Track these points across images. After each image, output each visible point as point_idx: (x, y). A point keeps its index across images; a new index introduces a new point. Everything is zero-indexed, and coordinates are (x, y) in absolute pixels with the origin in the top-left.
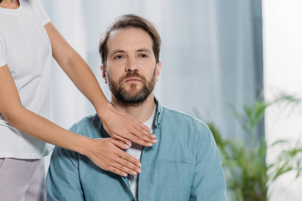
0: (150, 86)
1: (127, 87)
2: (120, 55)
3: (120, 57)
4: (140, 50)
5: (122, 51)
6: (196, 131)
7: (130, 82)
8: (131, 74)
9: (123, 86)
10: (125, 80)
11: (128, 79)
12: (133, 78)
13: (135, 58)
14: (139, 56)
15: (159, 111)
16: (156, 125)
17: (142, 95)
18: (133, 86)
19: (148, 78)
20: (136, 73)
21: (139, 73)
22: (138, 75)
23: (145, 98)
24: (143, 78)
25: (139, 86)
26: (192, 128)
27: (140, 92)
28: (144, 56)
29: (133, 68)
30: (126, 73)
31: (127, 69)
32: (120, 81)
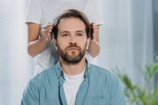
0: (83, 53)
1: (70, 53)
2: (66, 34)
3: (66, 35)
5: (67, 32)
6: (110, 79)
7: (71, 51)
8: (73, 45)
9: (67, 53)
10: (69, 49)
11: (70, 48)
12: (73, 48)
13: (75, 36)
14: (77, 35)
15: (88, 67)
16: (86, 75)
17: (79, 58)
18: (73, 53)
19: (83, 48)
20: (75, 45)
21: (77, 45)
22: (76, 46)
23: (80, 60)
24: (80, 48)
25: (77, 53)
27: (77, 56)
28: (80, 35)
29: (73, 42)
30: (69, 45)
31: (70, 43)
32: (66, 49)
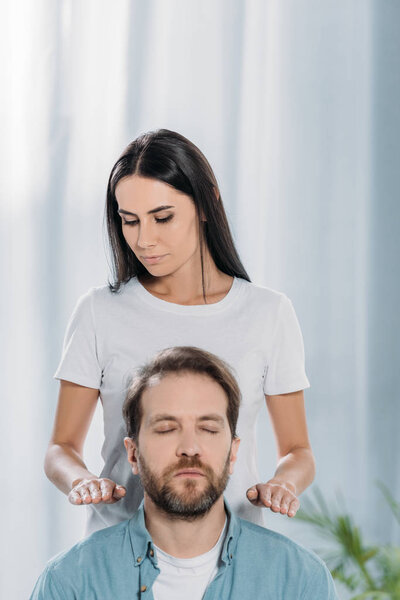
0: (220, 485)
1: (178, 486)
2: (170, 425)
4: (205, 418)
5: (171, 418)
7: (184, 478)
8: (188, 461)
9: (171, 484)
10: (175, 473)
11: (180, 471)
12: (191, 469)
13: (196, 432)
15: (231, 534)
16: (224, 558)
17: (205, 502)
18: (189, 485)
19: (218, 471)
20: (196, 460)
21: (203, 459)
22: (200, 465)
24: (209, 470)
25: (201, 486)
26: (293, 565)
29: (191, 452)
30: (177, 460)
31: (180, 452)
32: (165, 474)
